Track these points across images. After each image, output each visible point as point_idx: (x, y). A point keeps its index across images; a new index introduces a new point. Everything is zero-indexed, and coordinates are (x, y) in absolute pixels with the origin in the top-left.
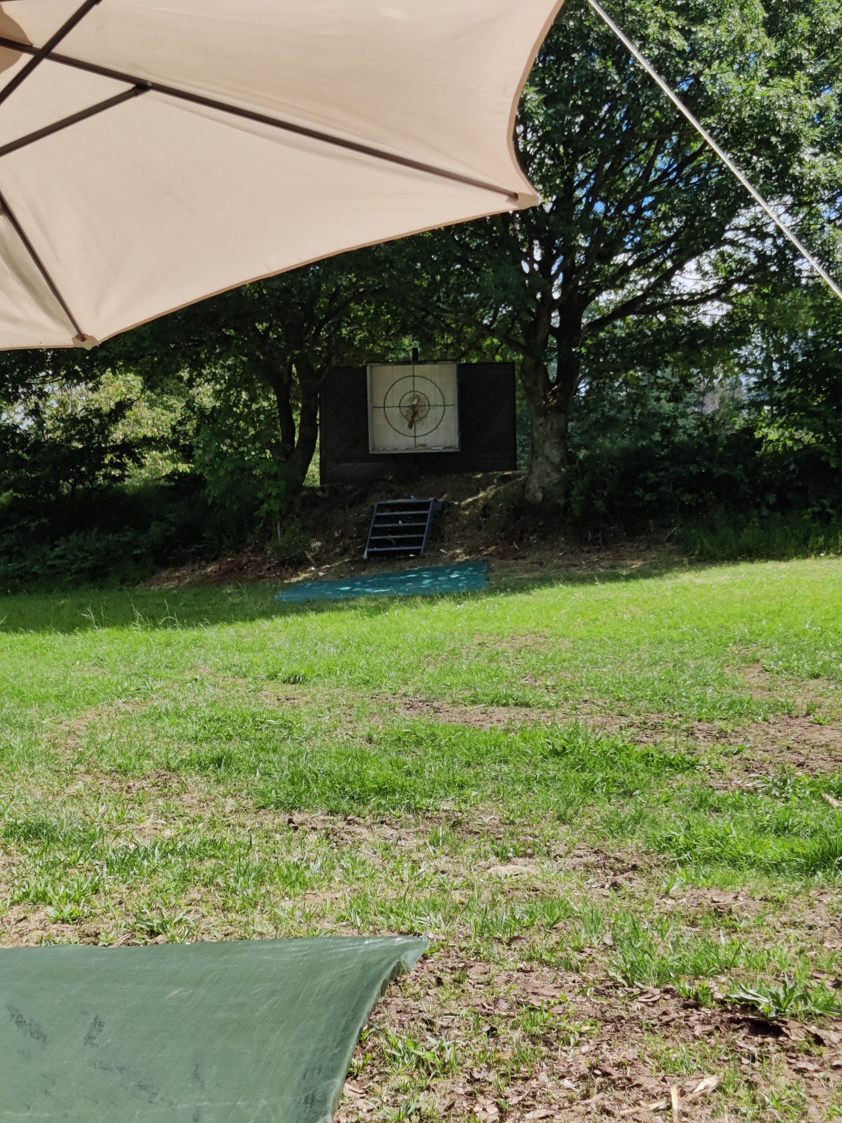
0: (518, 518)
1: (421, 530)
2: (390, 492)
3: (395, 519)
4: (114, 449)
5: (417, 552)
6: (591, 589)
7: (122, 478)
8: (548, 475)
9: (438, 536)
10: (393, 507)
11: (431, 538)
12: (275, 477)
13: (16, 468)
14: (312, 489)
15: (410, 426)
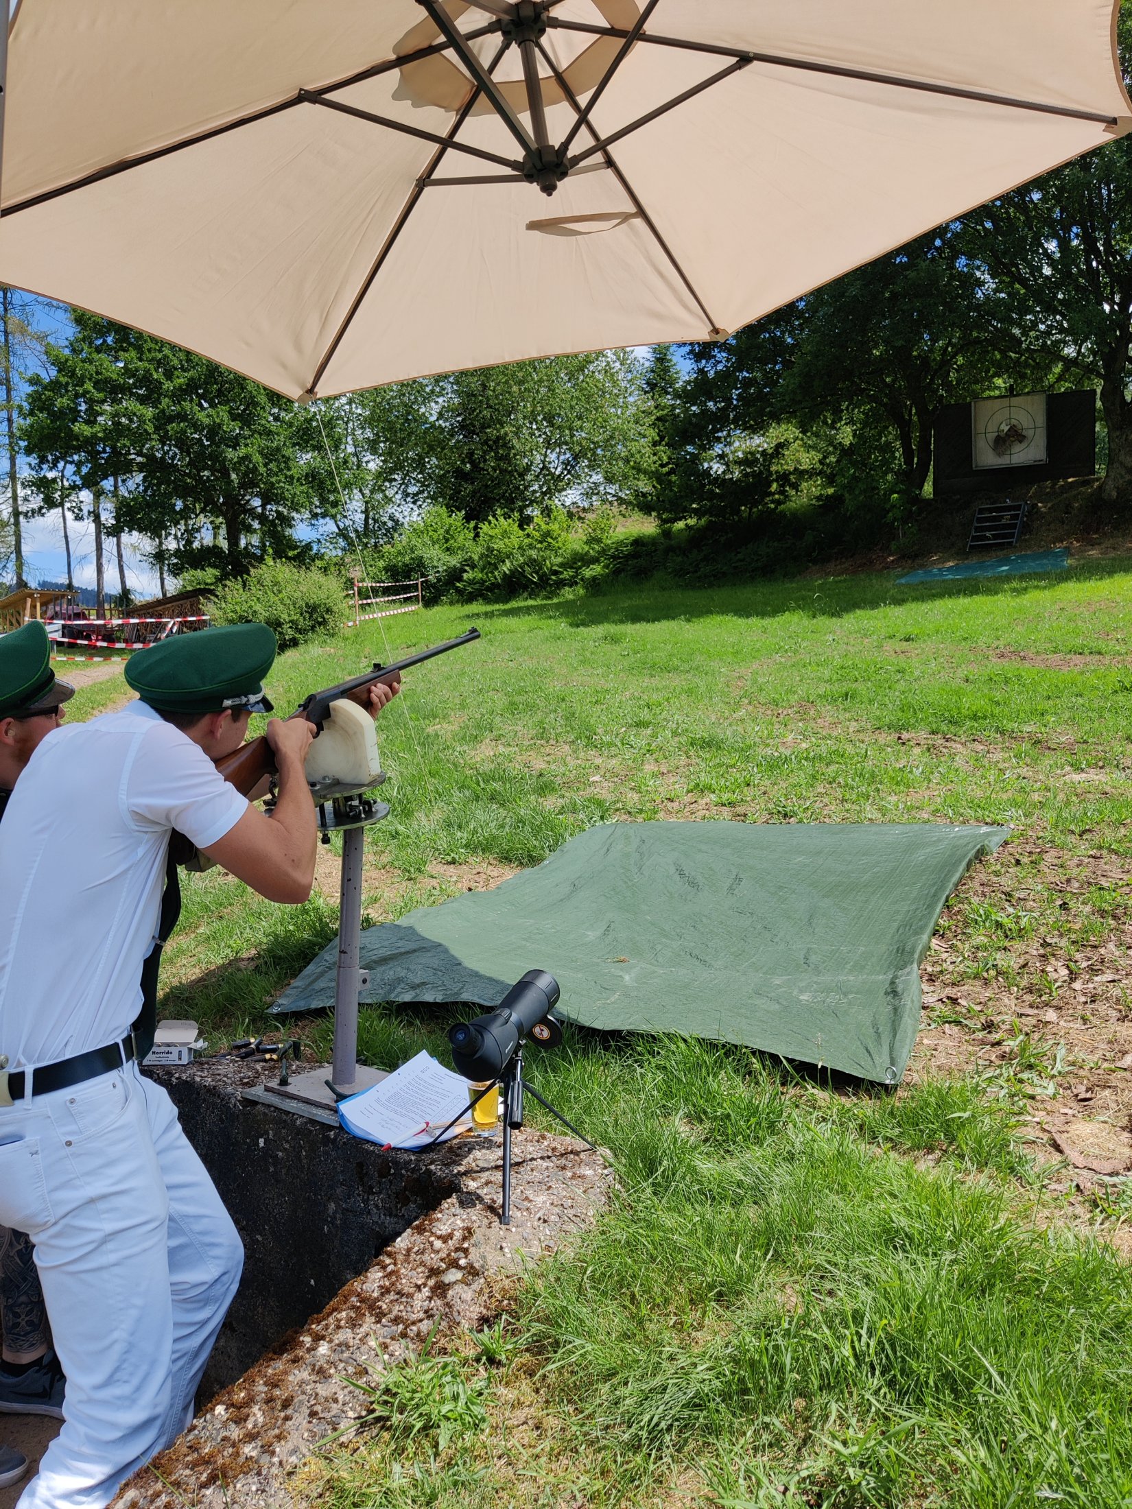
0: (1095, 513)
1: (1014, 526)
2: (989, 498)
3: (994, 519)
5: (1010, 543)
8: (1121, 478)
9: (1027, 528)
10: (991, 510)
11: (1021, 532)
14: (927, 500)
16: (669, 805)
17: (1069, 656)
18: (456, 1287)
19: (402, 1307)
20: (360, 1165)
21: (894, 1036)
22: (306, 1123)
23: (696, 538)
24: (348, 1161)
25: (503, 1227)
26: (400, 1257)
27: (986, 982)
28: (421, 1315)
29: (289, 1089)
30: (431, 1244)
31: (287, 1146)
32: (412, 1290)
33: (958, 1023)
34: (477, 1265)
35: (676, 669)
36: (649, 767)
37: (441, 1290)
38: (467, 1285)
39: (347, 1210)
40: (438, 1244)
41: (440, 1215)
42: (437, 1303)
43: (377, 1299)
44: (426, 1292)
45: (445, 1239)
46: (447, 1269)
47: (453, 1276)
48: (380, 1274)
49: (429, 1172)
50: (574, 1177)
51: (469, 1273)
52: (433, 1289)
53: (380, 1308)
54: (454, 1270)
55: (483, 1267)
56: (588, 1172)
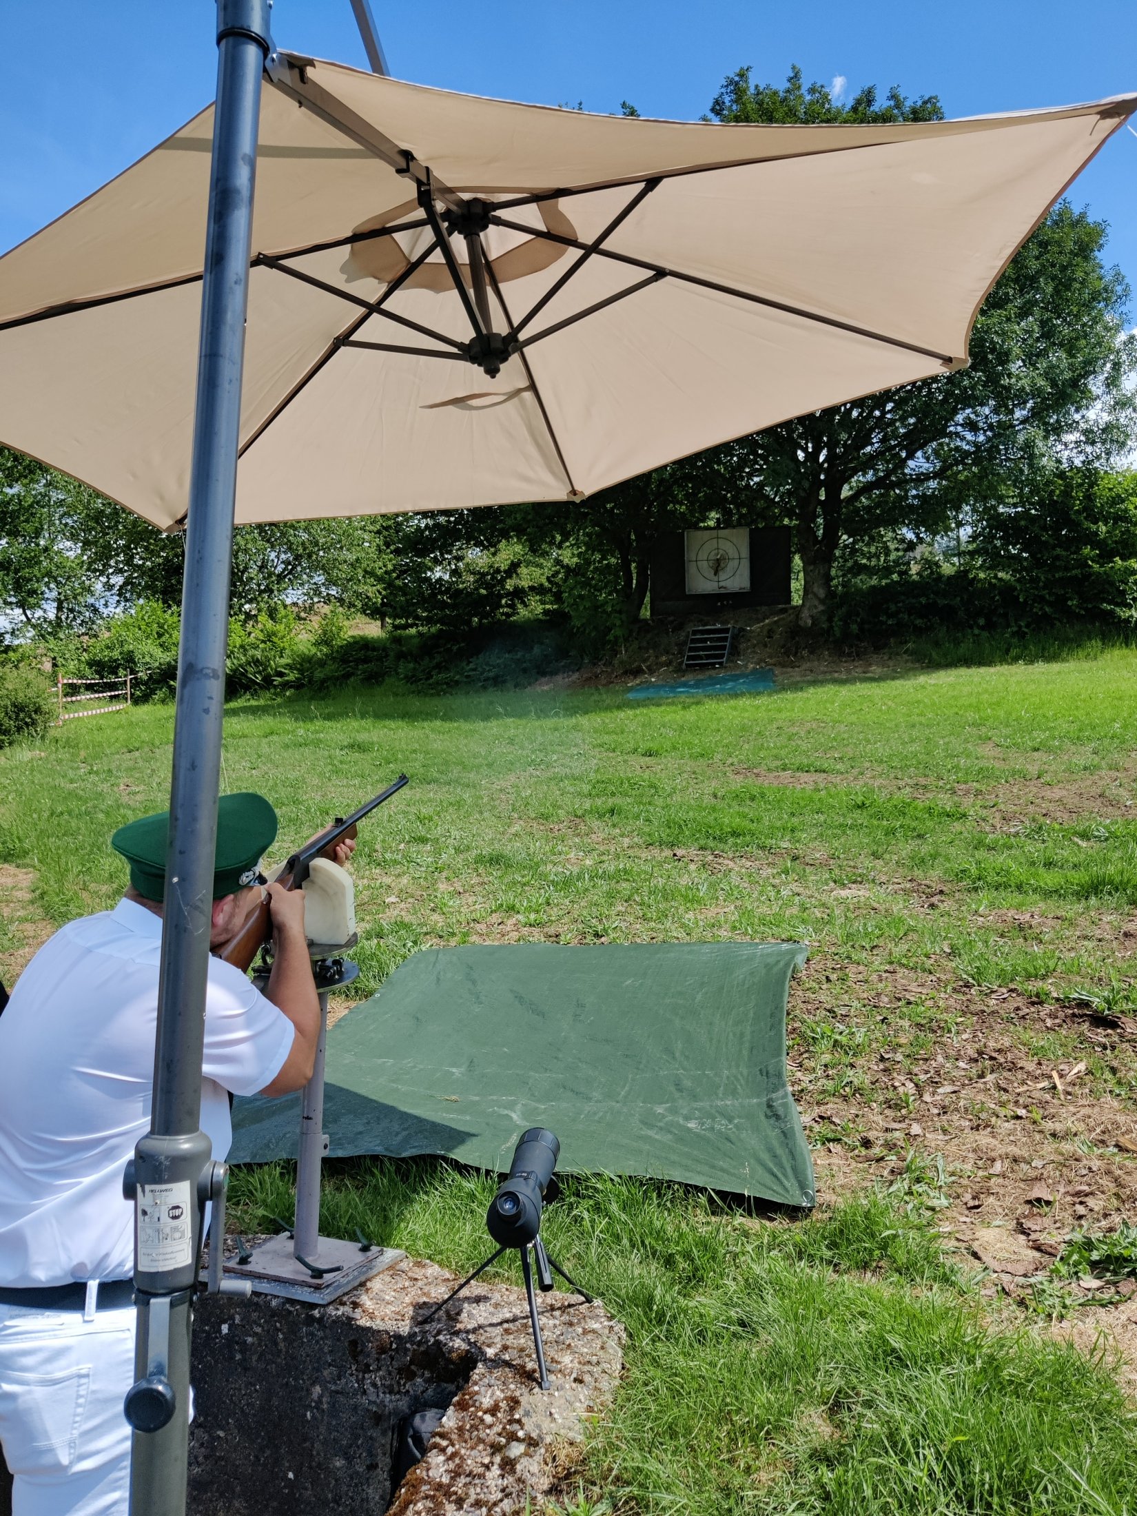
0: (793, 638)
1: (724, 648)
2: (701, 621)
3: (705, 640)
4: (508, 594)
5: (720, 664)
6: (853, 688)
7: (513, 614)
8: (816, 607)
9: (735, 652)
10: (703, 632)
11: (730, 654)
12: (620, 612)
13: (442, 609)
14: (645, 620)
15: (716, 574)
16: (478, 927)
17: (798, 774)
18: (522, 1460)
19: (478, 1490)
20: (354, 1343)
21: (794, 1158)
22: (284, 1304)
23: (428, 646)
24: (339, 1340)
25: (545, 1392)
26: (454, 1437)
27: (845, 1098)
28: (500, 1495)
29: (248, 1268)
30: (482, 1420)
31: (259, 1330)
32: (481, 1470)
33: (839, 1140)
34: (534, 1435)
35: (435, 781)
36: (442, 886)
37: (508, 1465)
38: (531, 1456)
39: (337, 1392)
40: (488, 1419)
41: (476, 1388)
42: (510, 1480)
43: (450, 1486)
44: (496, 1471)
45: (493, 1411)
46: (508, 1443)
47: (516, 1450)
48: (442, 1458)
49: (438, 1343)
50: (585, 1332)
51: (530, 1445)
52: (502, 1467)
53: (456, 1493)
54: (514, 1443)
55: (539, 1436)
56: (596, 1326)
